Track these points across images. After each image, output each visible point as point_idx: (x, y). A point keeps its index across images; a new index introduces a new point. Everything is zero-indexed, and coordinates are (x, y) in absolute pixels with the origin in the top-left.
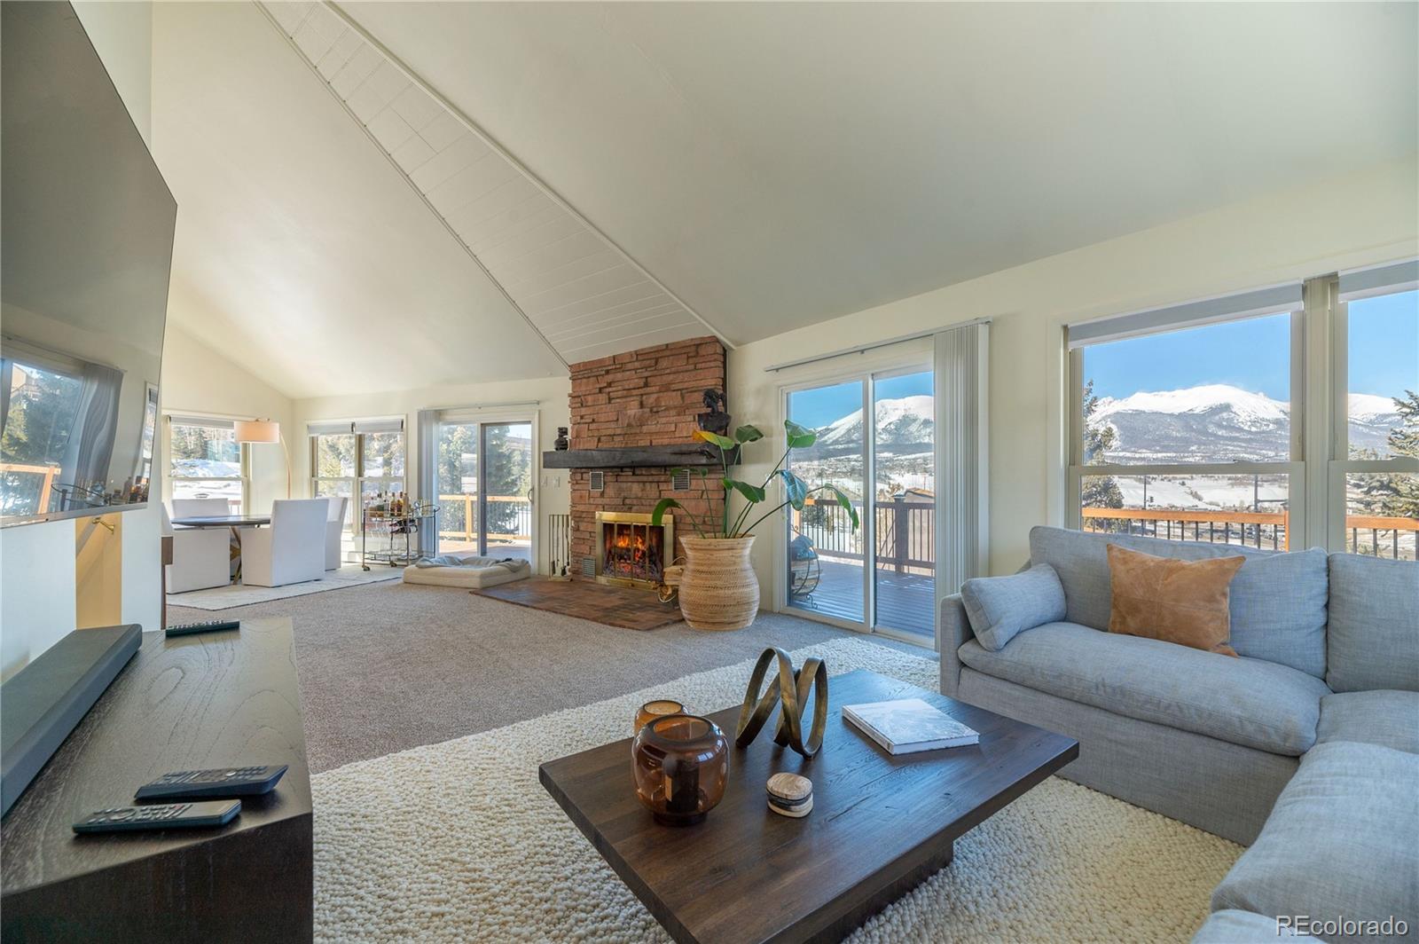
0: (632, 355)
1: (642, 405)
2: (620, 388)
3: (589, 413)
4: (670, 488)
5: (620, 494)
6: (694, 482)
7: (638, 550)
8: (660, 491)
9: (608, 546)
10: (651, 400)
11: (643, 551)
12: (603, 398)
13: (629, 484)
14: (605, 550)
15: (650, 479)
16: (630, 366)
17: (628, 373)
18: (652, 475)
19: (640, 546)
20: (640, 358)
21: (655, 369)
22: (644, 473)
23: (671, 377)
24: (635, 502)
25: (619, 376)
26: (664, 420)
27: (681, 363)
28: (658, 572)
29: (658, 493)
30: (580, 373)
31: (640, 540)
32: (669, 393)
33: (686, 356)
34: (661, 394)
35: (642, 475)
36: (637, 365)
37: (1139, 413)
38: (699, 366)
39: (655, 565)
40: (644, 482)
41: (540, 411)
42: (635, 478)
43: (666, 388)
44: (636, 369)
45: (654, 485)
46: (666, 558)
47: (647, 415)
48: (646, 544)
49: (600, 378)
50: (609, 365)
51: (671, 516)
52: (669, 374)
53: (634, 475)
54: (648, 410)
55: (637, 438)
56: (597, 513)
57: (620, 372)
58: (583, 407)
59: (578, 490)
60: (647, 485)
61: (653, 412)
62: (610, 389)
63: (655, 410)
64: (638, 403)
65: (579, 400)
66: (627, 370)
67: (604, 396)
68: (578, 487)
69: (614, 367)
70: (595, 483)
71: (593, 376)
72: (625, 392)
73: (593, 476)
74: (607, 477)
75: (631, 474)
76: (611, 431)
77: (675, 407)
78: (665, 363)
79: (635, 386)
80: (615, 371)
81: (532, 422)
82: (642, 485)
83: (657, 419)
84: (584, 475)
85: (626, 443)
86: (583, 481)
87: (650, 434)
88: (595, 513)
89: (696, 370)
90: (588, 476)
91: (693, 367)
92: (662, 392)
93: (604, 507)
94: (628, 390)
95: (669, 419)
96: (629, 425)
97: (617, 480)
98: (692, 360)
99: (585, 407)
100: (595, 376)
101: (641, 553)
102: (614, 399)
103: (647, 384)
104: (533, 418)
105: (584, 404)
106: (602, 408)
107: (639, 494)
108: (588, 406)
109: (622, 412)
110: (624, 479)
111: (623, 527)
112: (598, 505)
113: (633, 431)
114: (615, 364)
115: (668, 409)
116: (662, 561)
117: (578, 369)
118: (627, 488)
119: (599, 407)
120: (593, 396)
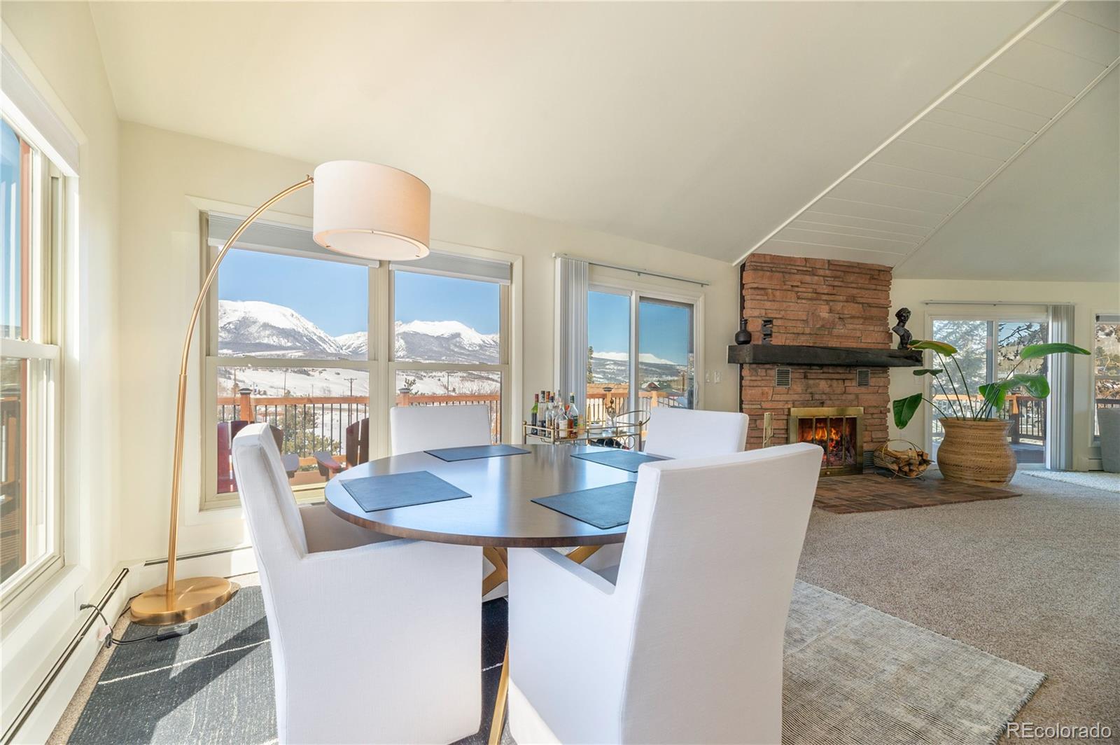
2: (810, 290)
3: (775, 308)
4: (853, 385)
5: (807, 390)
7: (832, 440)
8: (845, 387)
11: (836, 440)
13: (817, 381)
15: (839, 376)
16: (821, 272)
17: (816, 278)
18: (838, 373)
19: (834, 437)
20: (831, 267)
21: (842, 281)
22: (830, 371)
24: (824, 397)
25: (808, 278)
26: (851, 326)
28: (851, 457)
29: (844, 389)
31: (834, 431)
32: (852, 304)
33: (869, 277)
34: (846, 304)
35: (829, 373)
37: (416, 334)
39: (849, 452)
40: (832, 379)
42: (823, 376)
44: (825, 276)
45: (840, 382)
46: (859, 444)
47: (837, 320)
48: (840, 434)
49: (787, 276)
50: (798, 266)
51: (862, 408)
52: (854, 288)
53: (823, 373)
54: (837, 316)
55: (825, 339)
56: (792, 409)
57: (810, 275)
58: (768, 300)
59: (760, 386)
60: (835, 383)
61: (840, 318)
62: (800, 289)
63: (841, 316)
64: (827, 307)
65: (762, 292)
66: (817, 276)
67: (793, 295)
68: (759, 384)
69: (805, 269)
70: (783, 380)
71: (780, 272)
72: (815, 295)
73: (780, 373)
74: (794, 374)
75: (821, 371)
76: (799, 330)
77: (858, 317)
78: (852, 278)
79: (826, 291)
80: (804, 272)
81: (693, 305)
82: (829, 382)
83: (844, 325)
84: (769, 371)
85: (815, 343)
86: (768, 378)
87: (838, 337)
88: (789, 409)
89: (875, 290)
90: (774, 372)
91: (874, 287)
92: (847, 302)
93: (793, 403)
94: (818, 293)
95: (855, 326)
96: (823, 326)
97: (806, 377)
98: (873, 282)
99: (770, 301)
100: (783, 272)
101: (834, 442)
102: (802, 299)
103: (835, 292)
104: (696, 301)
105: (771, 298)
106: (790, 306)
107: (827, 390)
108: (774, 301)
109: (813, 313)
110: (813, 376)
111: (819, 421)
112: (787, 402)
113: (822, 332)
114: (806, 267)
115: (853, 317)
116: (854, 447)
117: (763, 261)
118: (814, 384)
119: (788, 304)
120: (782, 292)
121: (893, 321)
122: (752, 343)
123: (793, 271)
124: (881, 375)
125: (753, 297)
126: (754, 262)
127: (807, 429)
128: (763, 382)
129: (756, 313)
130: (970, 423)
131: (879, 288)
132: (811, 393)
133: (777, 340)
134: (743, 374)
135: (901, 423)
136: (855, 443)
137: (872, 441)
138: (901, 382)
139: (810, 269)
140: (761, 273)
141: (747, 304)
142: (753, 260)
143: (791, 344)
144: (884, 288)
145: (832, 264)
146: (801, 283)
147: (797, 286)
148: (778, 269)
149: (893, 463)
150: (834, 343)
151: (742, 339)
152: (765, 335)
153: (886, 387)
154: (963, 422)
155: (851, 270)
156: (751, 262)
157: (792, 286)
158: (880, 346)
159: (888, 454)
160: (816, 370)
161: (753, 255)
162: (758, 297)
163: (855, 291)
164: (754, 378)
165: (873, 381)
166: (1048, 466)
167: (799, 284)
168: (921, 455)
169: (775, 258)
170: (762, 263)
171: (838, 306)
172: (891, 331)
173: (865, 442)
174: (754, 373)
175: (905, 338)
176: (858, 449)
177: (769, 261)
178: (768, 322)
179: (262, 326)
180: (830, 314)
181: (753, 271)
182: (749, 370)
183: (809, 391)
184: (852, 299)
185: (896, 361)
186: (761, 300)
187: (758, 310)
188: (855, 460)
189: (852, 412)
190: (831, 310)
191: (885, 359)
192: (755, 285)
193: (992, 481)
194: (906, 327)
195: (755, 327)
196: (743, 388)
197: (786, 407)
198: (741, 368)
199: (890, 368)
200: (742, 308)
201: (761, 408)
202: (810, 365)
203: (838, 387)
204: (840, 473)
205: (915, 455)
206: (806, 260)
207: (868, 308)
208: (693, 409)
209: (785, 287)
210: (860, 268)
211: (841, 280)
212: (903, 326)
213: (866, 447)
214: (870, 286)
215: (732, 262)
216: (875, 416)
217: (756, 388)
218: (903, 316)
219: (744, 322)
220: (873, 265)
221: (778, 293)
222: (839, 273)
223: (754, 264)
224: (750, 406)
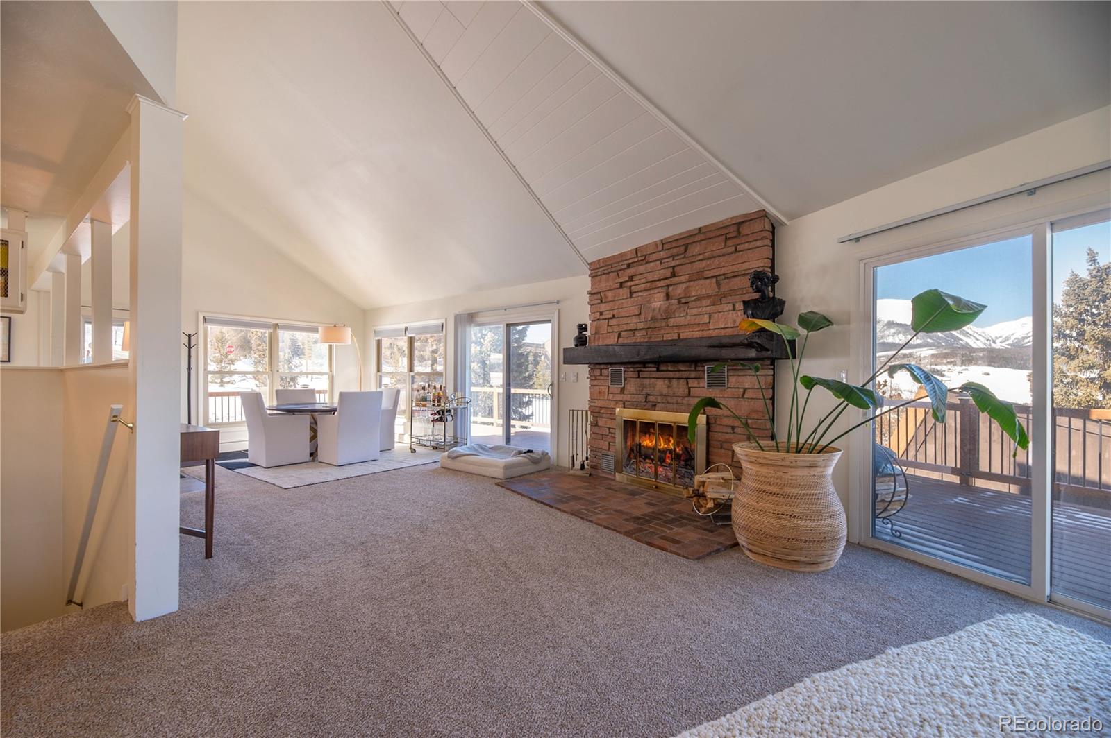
0: (657, 245)
1: (668, 297)
2: (642, 281)
3: (609, 308)
4: (701, 385)
5: (642, 390)
6: (733, 379)
8: (690, 389)
9: (629, 443)
10: (679, 290)
12: (624, 292)
13: (653, 380)
14: (626, 447)
15: (678, 375)
16: (654, 257)
17: (652, 264)
18: (680, 371)
19: (672, 447)
20: (666, 247)
21: (685, 257)
22: (669, 368)
23: (704, 264)
24: (659, 399)
25: (642, 268)
26: (695, 311)
27: (716, 246)
29: (687, 391)
30: (599, 270)
31: (672, 441)
32: (702, 282)
33: (724, 237)
34: (692, 283)
35: (667, 371)
36: (663, 254)
38: (740, 248)
40: (670, 379)
41: (559, 310)
42: (659, 374)
43: (699, 276)
44: (661, 260)
45: (682, 382)
47: (674, 307)
49: (620, 273)
50: (630, 259)
52: (702, 260)
53: (660, 371)
54: (677, 302)
55: (662, 332)
56: (619, 409)
57: (643, 265)
59: (597, 385)
60: (674, 382)
61: (682, 304)
62: (632, 283)
63: (681, 301)
64: (665, 295)
65: (597, 296)
66: (651, 262)
67: (627, 290)
68: (597, 383)
69: (636, 260)
70: (617, 379)
72: (649, 285)
73: (612, 372)
74: (627, 373)
76: (634, 326)
77: (709, 297)
80: (637, 263)
81: (552, 320)
82: (667, 381)
83: (686, 311)
84: (605, 371)
85: (652, 338)
86: (602, 377)
87: (678, 327)
89: (736, 252)
90: (608, 372)
91: (732, 249)
92: (692, 281)
93: (624, 404)
95: (701, 310)
96: (656, 318)
97: (639, 376)
100: (616, 270)
102: (636, 292)
104: (553, 317)
106: (622, 303)
107: (665, 391)
109: (646, 306)
110: (646, 375)
113: (658, 325)
115: (698, 299)
118: (650, 384)
119: (620, 302)
120: (613, 291)
123: (623, 267)
132: (647, 394)
133: (610, 340)
139: (643, 258)
140: (598, 278)
143: (622, 342)
145: (666, 243)
147: (629, 281)
148: (613, 269)
150: (670, 335)
155: (692, 241)
157: (621, 283)
160: (653, 368)
165: (733, 381)
167: (628, 278)
169: (608, 260)
170: (597, 269)
177: (602, 265)
179: (886, 325)
183: (645, 391)
202: (645, 363)
203: (677, 388)
209: (614, 286)
211: (683, 256)
216: (738, 430)
221: (610, 294)
222: (677, 249)
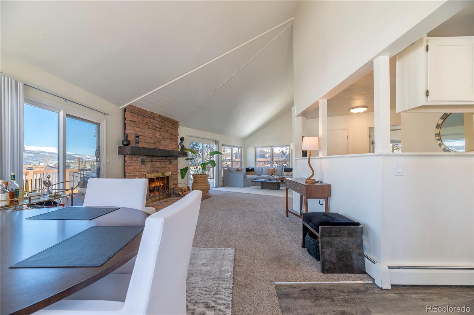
2: (153, 125)
3: (139, 131)
4: (168, 164)
8: (165, 165)
11: (162, 186)
13: (156, 163)
15: (163, 161)
16: (157, 119)
17: (155, 121)
18: (163, 159)
19: (161, 184)
21: (164, 124)
22: (160, 158)
24: (158, 169)
25: (152, 120)
26: (167, 142)
31: (161, 182)
32: (167, 133)
33: (172, 124)
35: (160, 159)
39: (166, 190)
40: (161, 162)
42: (158, 160)
44: (158, 121)
45: (163, 163)
46: (170, 186)
47: (162, 139)
48: (163, 183)
49: (144, 118)
50: (149, 115)
51: (171, 173)
52: (167, 127)
53: (158, 159)
54: (162, 137)
55: (158, 146)
56: (147, 175)
57: (153, 119)
58: (137, 127)
59: (133, 165)
60: (162, 163)
61: (163, 138)
62: (149, 125)
63: (164, 137)
64: (159, 133)
65: (134, 123)
67: (147, 126)
68: (133, 164)
69: (151, 116)
70: (143, 162)
71: (141, 115)
73: (142, 159)
74: (148, 160)
75: (157, 159)
76: (149, 141)
77: (169, 139)
78: (167, 123)
79: (159, 127)
80: (151, 118)
81: (100, 124)
82: (160, 163)
83: (165, 141)
84: (137, 158)
85: (155, 147)
86: (137, 161)
87: (163, 145)
88: (146, 175)
89: (174, 129)
90: (139, 159)
91: (174, 128)
92: (165, 132)
93: (147, 172)
94: (156, 127)
95: (168, 142)
96: (157, 141)
97: (152, 161)
98: (173, 126)
99: (138, 127)
100: (143, 116)
101: (161, 186)
102: (150, 128)
103: (161, 127)
104: (102, 122)
105: (138, 126)
106: (145, 131)
107: (159, 166)
108: (139, 128)
109: (154, 135)
110: (154, 160)
111: (156, 178)
112: (145, 171)
113: (157, 143)
114: (152, 116)
115: (167, 138)
116: (168, 187)
117: (134, 109)
118: (155, 164)
119: (145, 130)
120: (143, 124)
121: (179, 141)
122: (131, 145)
123: (147, 116)
124: (176, 160)
125: (130, 124)
126: (131, 109)
127: (151, 182)
128: (135, 163)
129: (132, 132)
130: (200, 176)
131: (175, 128)
132: (154, 168)
133: (141, 145)
134: (125, 160)
135: (183, 177)
136: (169, 186)
137: (173, 185)
138: (182, 163)
139: (153, 117)
140: (134, 114)
141: (128, 127)
142: (130, 108)
143: (146, 147)
144: (177, 129)
145: (161, 117)
146: (150, 122)
147: (148, 123)
148: (141, 114)
149: (181, 191)
150: (161, 148)
151: (125, 143)
152: (136, 142)
153: (177, 164)
154: (198, 175)
155: (166, 120)
156: (129, 108)
157: (146, 122)
158: (176, 150)
159: (179, 188)
160: (155, 158)
161: (130, 105)
162: (132, 125)
163: (168, 129)
164: (131, 161)
165: (174, 162)
166: (215, 187)
167: (149, 122)
168: (188, 187)
169: (139, 109)
170: (134, 110)
171: (163, 133)
172: (179, 145)
173: (171, 186)
174: (131, 159)
175: (183, 147)
176: (169, 188)
177: (137, 110)
178: (137, 136)
180: (160, 136)
181: (130, 113)
182: (129, 158)
183: (153, 167)
184: (167, 131)
185: (181, 155)
186: (134, 127)
187: (132, 131)
188: (169, 192)
189: (167, 174)
190: (160, 134)
191: (177, 154)
192: (131, 120)
193: (205, 193)
194: (183, 144)
195: (131, 138)
196: (126, 166)
197: (144, 174)
198: (125, 157)
199: (179, 158)
200: (125, 129)
201: (134, 175)
202: (153, 156)
203: (163, 165)
204: (164, 198)
205: (187, 188)
206: (152, 113)
207: (172, 135)
208: (100, 178)
209: (144, 122)
210: (169, 120)
212: (182, 143)
213: (172, 187)
214: (172, 127)
215: (120, 106)
216: (174, 175)
217: (132, 166)
218: (182, 139)
219: (126, 136)
220: (173, 120)
221: (141, 125)
222: (163, 121)
223: (131, 110)
224: (129, 174)
